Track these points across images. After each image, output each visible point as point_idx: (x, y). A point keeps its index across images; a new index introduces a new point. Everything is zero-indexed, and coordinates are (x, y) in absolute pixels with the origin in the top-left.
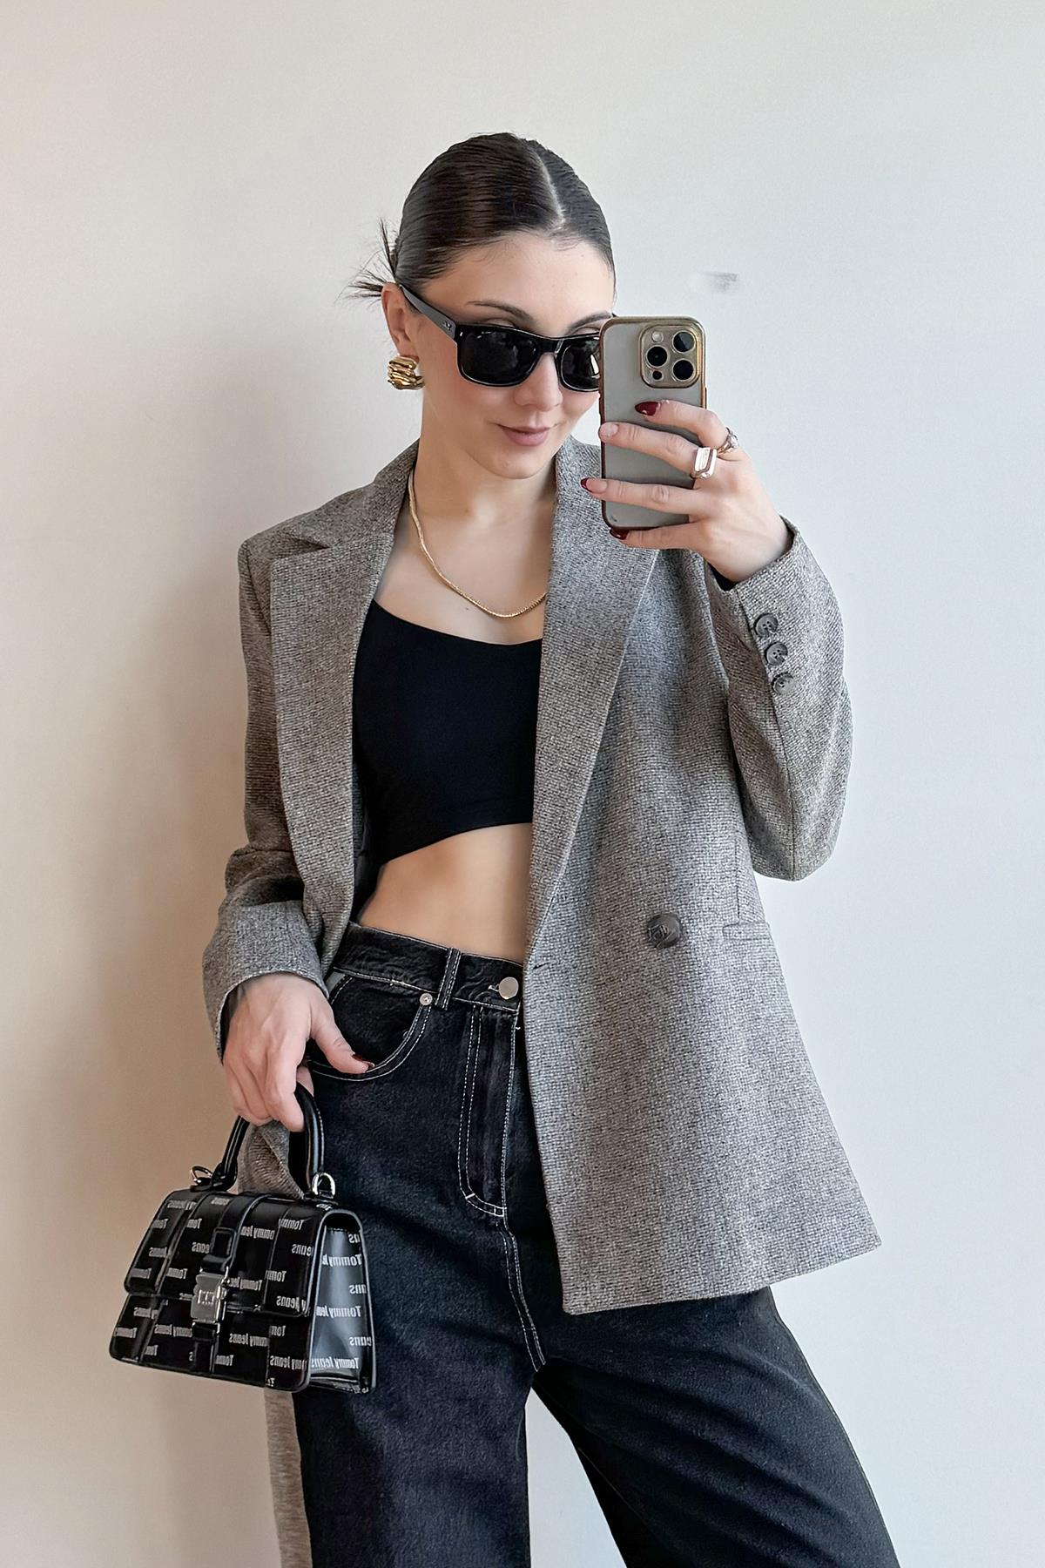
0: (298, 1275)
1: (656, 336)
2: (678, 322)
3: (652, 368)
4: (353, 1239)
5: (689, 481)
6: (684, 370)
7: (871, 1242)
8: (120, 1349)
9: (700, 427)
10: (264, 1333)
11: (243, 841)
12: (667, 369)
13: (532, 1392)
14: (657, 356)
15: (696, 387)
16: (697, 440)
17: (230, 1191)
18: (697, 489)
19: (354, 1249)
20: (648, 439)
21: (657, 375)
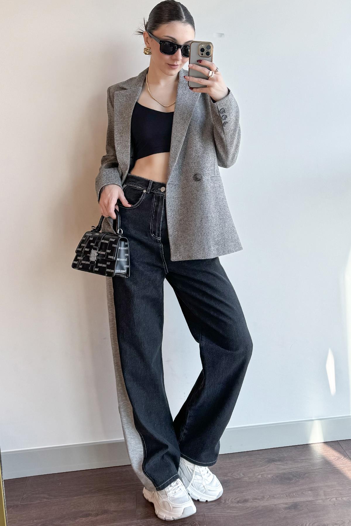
0: (114, 251)
1: (202, 46)
2: (207, 43)
3: (201, 53)
4: (126, 244)
5: (207, 78)
6: (208, 54)
7: (241, 248)
8: (74, 266)
9: (211, 66)
10: (105, 264)
11: (105, 154)
12: (204, 53)
13: (165, 279)
14: (202, 50)
15: (211, 57)
16: (210, 69)
17: (100, 232)
18: (210, 80)
19: (126, 246)
20: (199, 68)
21: (202, 54)
